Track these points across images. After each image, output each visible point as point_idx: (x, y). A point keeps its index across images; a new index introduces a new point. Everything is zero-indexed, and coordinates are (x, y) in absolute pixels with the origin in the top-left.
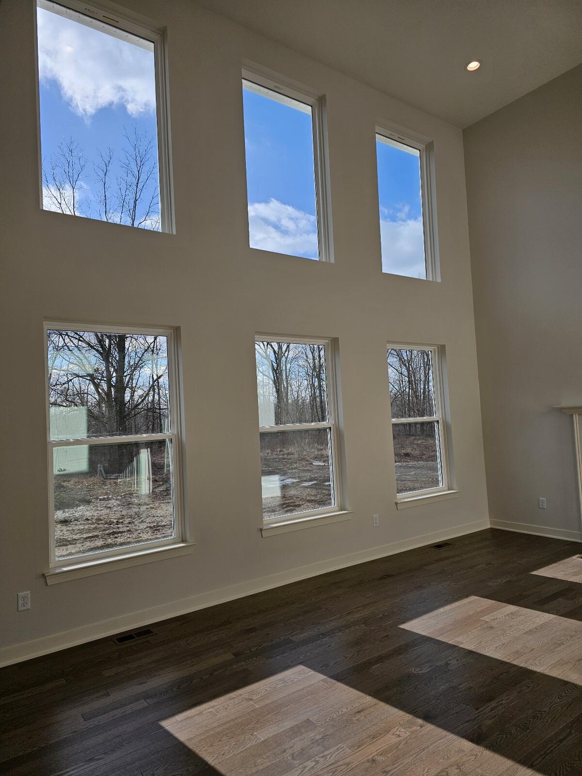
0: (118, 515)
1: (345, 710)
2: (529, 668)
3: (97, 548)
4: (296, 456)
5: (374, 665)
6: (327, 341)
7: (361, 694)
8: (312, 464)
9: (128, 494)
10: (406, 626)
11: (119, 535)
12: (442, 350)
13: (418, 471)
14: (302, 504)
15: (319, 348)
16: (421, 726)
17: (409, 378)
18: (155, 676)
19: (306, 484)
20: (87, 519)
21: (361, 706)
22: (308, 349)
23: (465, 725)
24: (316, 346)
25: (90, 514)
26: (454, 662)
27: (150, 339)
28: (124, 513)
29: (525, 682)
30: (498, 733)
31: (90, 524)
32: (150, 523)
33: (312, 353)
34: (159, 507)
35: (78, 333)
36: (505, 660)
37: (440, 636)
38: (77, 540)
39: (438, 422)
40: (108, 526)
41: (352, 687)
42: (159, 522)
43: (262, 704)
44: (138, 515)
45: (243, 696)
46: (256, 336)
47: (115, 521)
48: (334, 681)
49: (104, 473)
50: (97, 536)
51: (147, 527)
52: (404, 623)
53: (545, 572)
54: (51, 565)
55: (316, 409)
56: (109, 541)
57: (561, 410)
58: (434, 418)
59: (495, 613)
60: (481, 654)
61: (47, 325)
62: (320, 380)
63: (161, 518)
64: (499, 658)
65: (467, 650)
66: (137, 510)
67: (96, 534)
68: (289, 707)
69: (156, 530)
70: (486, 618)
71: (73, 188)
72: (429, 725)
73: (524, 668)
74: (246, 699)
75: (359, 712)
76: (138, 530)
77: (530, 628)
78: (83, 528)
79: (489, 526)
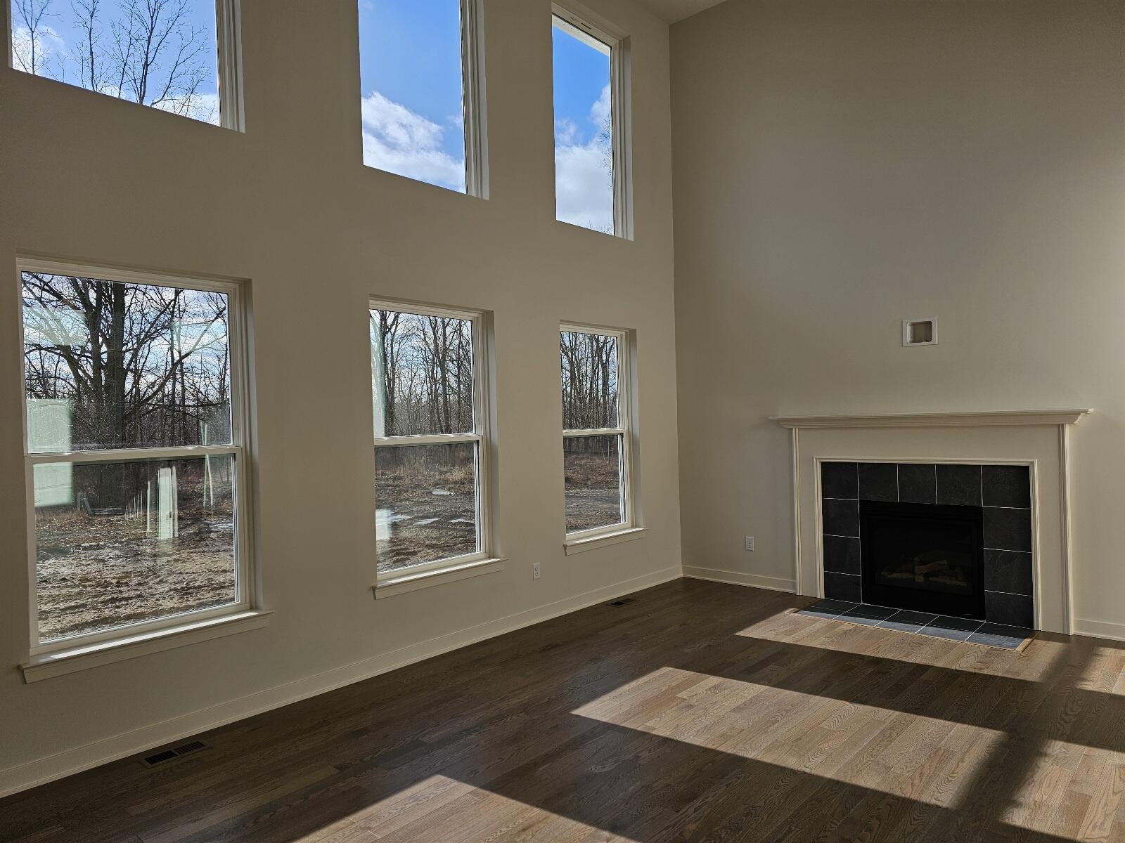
0: (119, 571)
1: (504, 829)
2: (738, 754)
3: (86, 625)
4: (407, 481)
5: (539, 767)
6: (476, 315)
7: (525, 806)
8: (431, 493)
9: (133, 540)
10: (582, 711)
11: (123, 603)
12: (631, 336)
13: (581, 502)
14: (419, 552)
15: (443, 322)
16: (608, 840)
17: (571, 372)
18: (214, 808)
19: (424, 522)
20: (64, 579)
21: (526, 823)
22: (427, 323)
23: (664, 832)
24: (439, 320)
25: (70, 572)
26: (646, 754)
27: (169, 294)
28: (129, 568)
29: (734, 772)
30: (704, 838)
31: (69, 587)
32: (175, 583)
33: (434, 329)
34: (188, 559)
35: (40, 276)
36: (709, 746)
37: (625, 721)
38: (49, 612)
39: (622, 434)
40: (102, 590)
41: (513, 798)
42: (191, 581)
43: (386, 832)
44: (153, 571)
45: (357, 824)
46: (371, 302)
47: (114, 581)
48: (487, 792)
49: (88, 506)
50: (84, 606)
51: (171, 590)
52: (577, 707)
53: (752, 632)
54: (32, 652)
55: (438, 413)
56: (107, 612)
57: (779, 423)
58: (618, 429)
59: (694, 687)
60: (678, 741)
61: (21, 263)
62: (444, 371)
63: (193, 576)
64: (701, 745)
65: (662, 737)
66: (152, 564)
67: (82, 602)
68: (425, 833)
69: (186, 594)
70: (683, 695)
71: (33, 32)
72: (618, 837)
73: (733, 754)
74: (361, 828)
75: (524, 830)
76: (155, 595)
77: (737, 704)
78: (57, 593)
79: (681, 575)
